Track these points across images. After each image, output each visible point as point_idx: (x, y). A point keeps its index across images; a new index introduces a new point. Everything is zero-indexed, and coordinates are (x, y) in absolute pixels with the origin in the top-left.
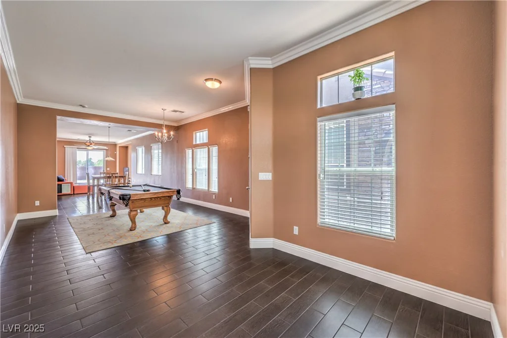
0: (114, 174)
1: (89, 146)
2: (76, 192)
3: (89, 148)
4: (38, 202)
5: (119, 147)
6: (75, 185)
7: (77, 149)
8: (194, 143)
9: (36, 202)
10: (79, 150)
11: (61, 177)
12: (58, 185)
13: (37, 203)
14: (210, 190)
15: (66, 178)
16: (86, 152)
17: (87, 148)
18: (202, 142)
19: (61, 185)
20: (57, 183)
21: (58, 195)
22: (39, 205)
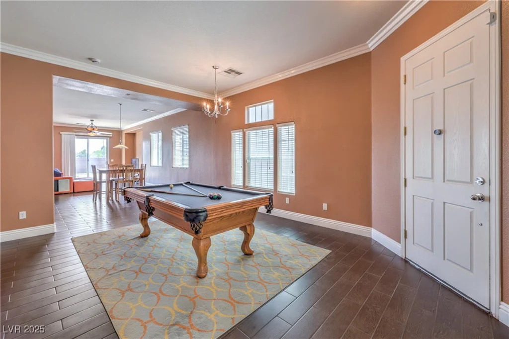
0: (129, 166)
1: (91, 131)
2: (76, 190)
3: (91, 134)
4: (25, 212)
5: (126, 133)
6: (75, 181)
7: (76, 137)
8: (246, 123)
9: (20, 213)
10: (77, 138)
11: (58, 170)
12: (55, 180)
13: (23, 215)
14: (278, 190)
15: (63, 172)
16: (86, 140)
17: (89, 134)
18: (259, 120)
19: (58, 181)
20: (54, 177)
21: (55, 194)
22: (25, 217)
